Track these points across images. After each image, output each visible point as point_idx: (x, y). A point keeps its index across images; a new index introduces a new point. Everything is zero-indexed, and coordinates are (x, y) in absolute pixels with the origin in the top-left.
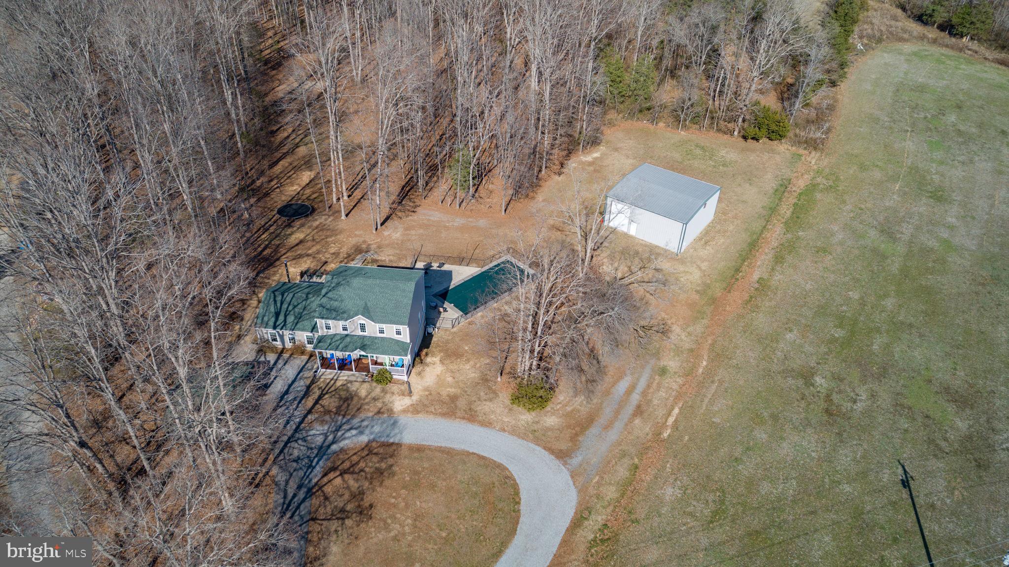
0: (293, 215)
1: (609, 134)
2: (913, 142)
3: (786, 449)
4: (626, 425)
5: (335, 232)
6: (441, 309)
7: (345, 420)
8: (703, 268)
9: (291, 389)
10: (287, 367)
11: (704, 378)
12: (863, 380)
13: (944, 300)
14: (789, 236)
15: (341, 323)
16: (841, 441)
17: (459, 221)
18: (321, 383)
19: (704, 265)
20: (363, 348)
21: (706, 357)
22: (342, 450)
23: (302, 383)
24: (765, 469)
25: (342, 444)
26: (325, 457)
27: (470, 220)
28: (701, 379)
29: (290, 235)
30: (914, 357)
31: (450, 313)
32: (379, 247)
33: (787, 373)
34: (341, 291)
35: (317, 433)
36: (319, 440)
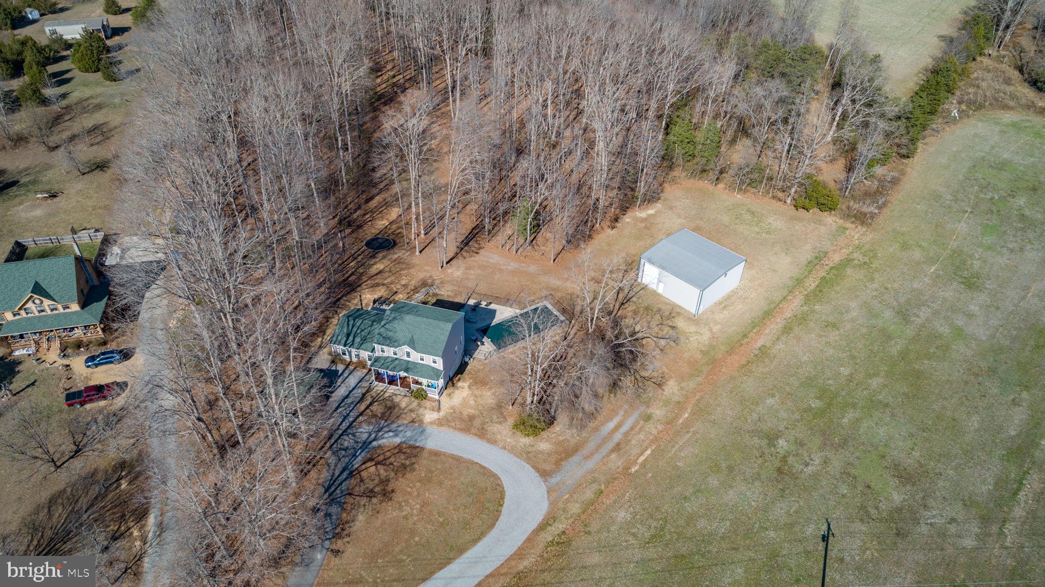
0: (378, 248)
1: (670, 191)
2: (968, 223)
3: (731, 496)
4: (604, 458)
5: (409, 266)
6: (479, 343)
7: (386, 424)
8: (714, 331)
9: (351, 395)
10: (350, 377)
11: (682, 428)
12: (821, 448)
13: (930, 385)
14: (805, 308)
15: (392, 349)
16: (782, 496)
17: (513, 265)
18: (373, 393)
19: (716, 328)
20: (406, 370)
21: (689, 411)
22: (379, 447)
23: (360, 391)
24: (707, 509)
25: (381, 442)
26: (367, 450)
27: (523, 265)
28: (679, 428)
29: (372, 265)
30: (878, 434)
31: (486, 347)
32: (442, 283)
33: (755, 433)
34: (396, 325)
35: (364, 431)
36: (365, 436)
